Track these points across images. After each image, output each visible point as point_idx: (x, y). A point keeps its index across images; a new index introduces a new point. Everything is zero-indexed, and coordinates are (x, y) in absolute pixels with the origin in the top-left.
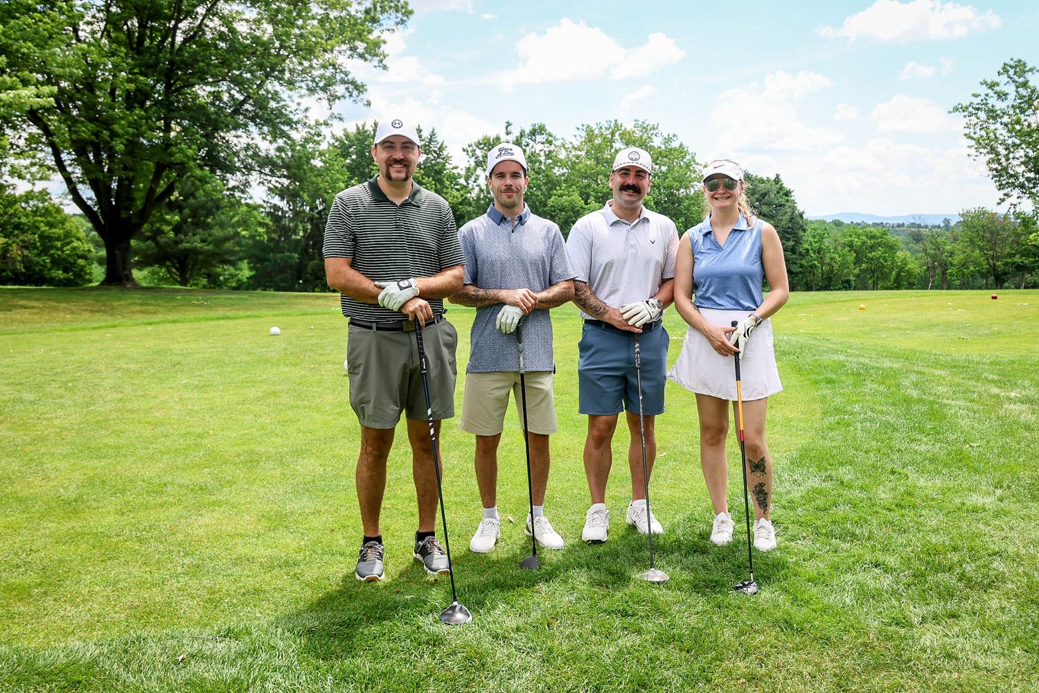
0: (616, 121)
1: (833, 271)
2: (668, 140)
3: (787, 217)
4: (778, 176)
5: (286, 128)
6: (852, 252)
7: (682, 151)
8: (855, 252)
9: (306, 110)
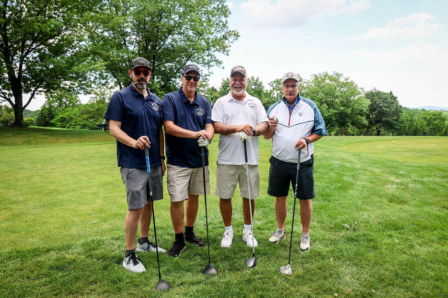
0: (327, 72)
1: (417, 128)
2: (346, 79)
3: (395, 107)
4: (391, 92)
6: (426, 121)
7: (352, 83)
8: (427, 121)
9: (202, 70)
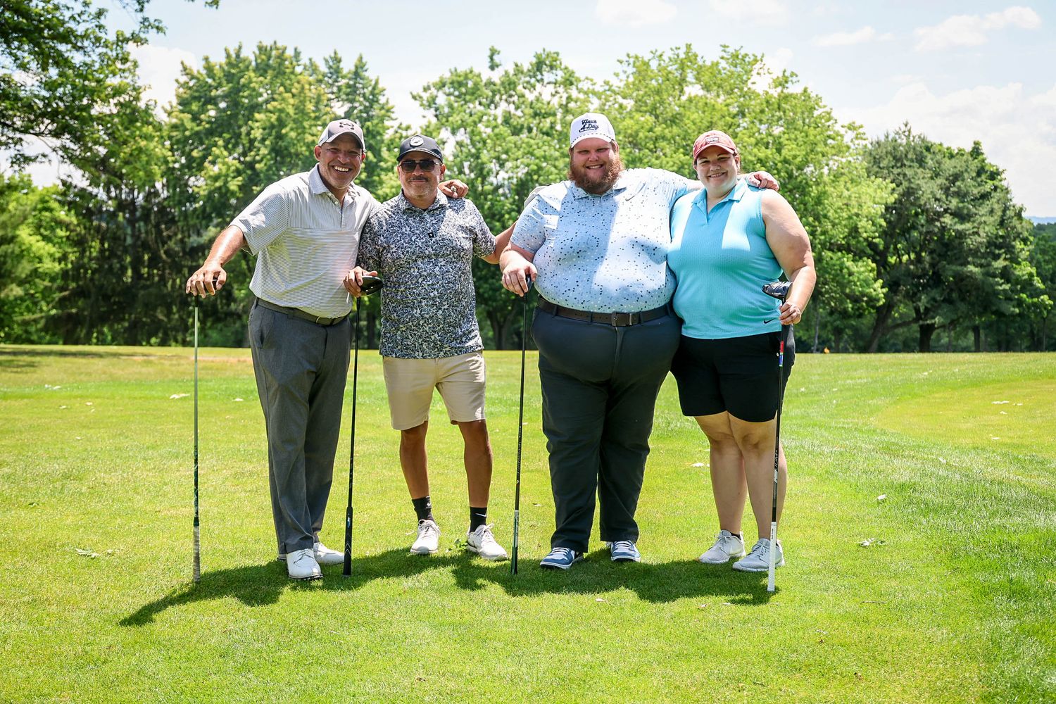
0: (688, 46)
2: (782, 82)
3: (996, 217)
4: (977, 145)
5: (63, 47)
7: (808, 103)
9: (100, 13)
